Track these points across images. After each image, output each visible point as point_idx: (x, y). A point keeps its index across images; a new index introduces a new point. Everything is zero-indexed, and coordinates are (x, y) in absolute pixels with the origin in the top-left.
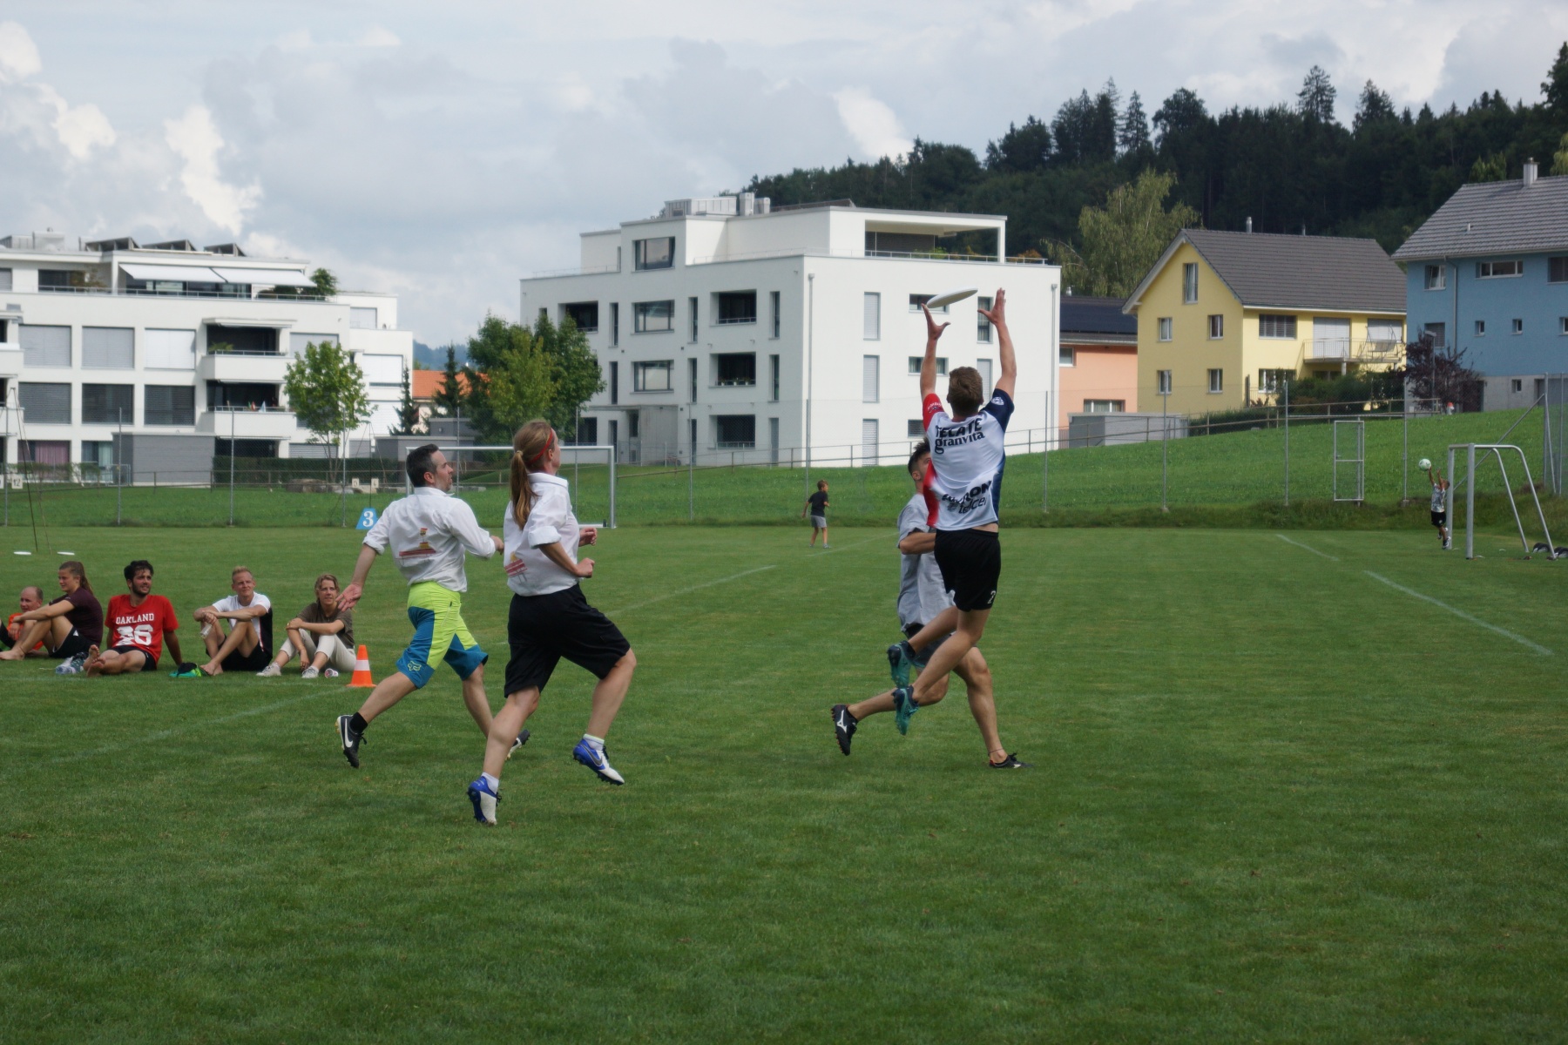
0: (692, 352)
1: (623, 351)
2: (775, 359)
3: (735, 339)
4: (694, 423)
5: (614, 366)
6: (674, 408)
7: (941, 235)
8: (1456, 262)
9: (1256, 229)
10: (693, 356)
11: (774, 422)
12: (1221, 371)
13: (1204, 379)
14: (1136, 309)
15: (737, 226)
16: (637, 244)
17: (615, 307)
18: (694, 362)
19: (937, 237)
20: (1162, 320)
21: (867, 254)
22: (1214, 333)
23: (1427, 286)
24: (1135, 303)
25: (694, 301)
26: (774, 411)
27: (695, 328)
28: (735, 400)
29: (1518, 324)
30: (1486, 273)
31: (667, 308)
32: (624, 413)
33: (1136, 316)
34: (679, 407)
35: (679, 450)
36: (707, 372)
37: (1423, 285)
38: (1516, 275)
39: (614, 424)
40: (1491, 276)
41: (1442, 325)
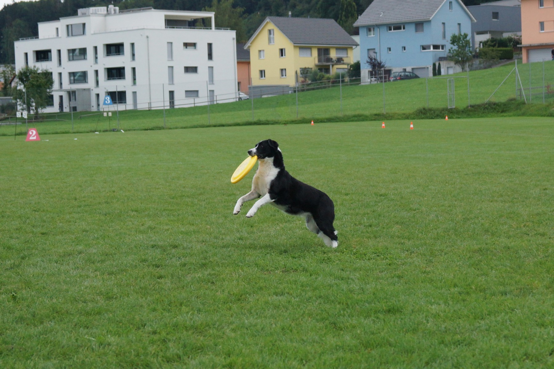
0: (96, 67)
1: (64, 68)
2: (134, 69)
3: (115, 62)
4: (98, 95)
5: (60, 74)
6: (89, 90)
7: (189, 20)
8: (379, 26)
9: (293, 16)
10: (96, 69)
11: (134, 93)
12: (285, 69)
13: (278, 73)
14: (249, 47)
15: (109, 18)
16: (68, 26)
17: (59, 51)
18: (97, 72)
19: (188, 21)
20: (260, 51)
21: (166, 27)
22: (282, 55)
23: (367, 36)
24: (249, 45)
25: (96, 48)
26: (134, 89)
27: (96, 58)
28: (116, 85)
29: (404, 48)
30: (390, 30)
31: (83, 52)
32: (66, 92)
33: (249, 50)
34: (91, 89)
35: (92, 105)
36: (102, 75)
37: (366, 35)
38: (402, 30)
39: (61, 97)
40: (392, 31)
41: (374, 49)
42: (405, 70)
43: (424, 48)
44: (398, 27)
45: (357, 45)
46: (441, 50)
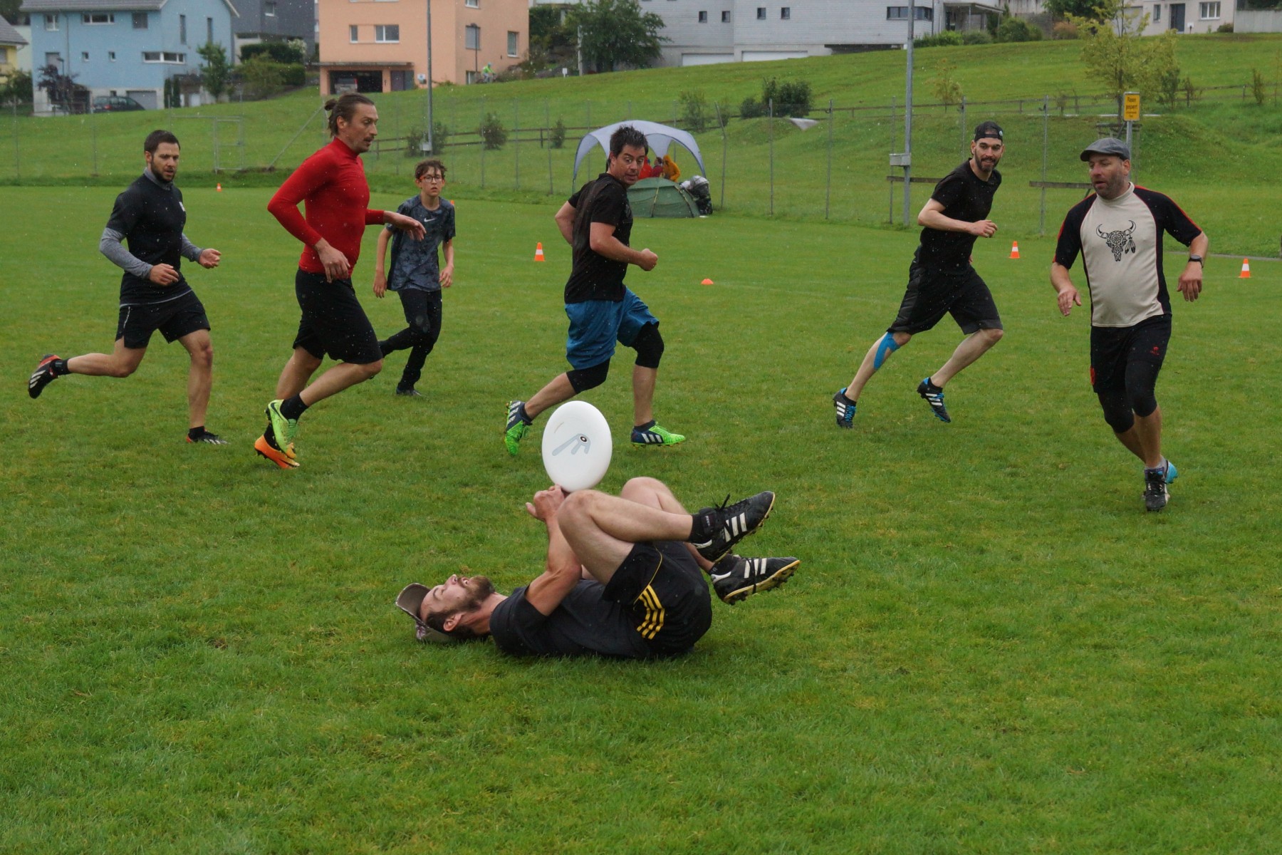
8: (67, 13)
23: (46, 28)
29: (113, 55)
30: (87, 20)
37: (43, 27)
38: (109, 22)
40: (91, 23)
41: (58, 54)
42: (114, 93)
43: (148, 56)
44: (101, 17)
45: (24, 44)
46: (178, 62)
